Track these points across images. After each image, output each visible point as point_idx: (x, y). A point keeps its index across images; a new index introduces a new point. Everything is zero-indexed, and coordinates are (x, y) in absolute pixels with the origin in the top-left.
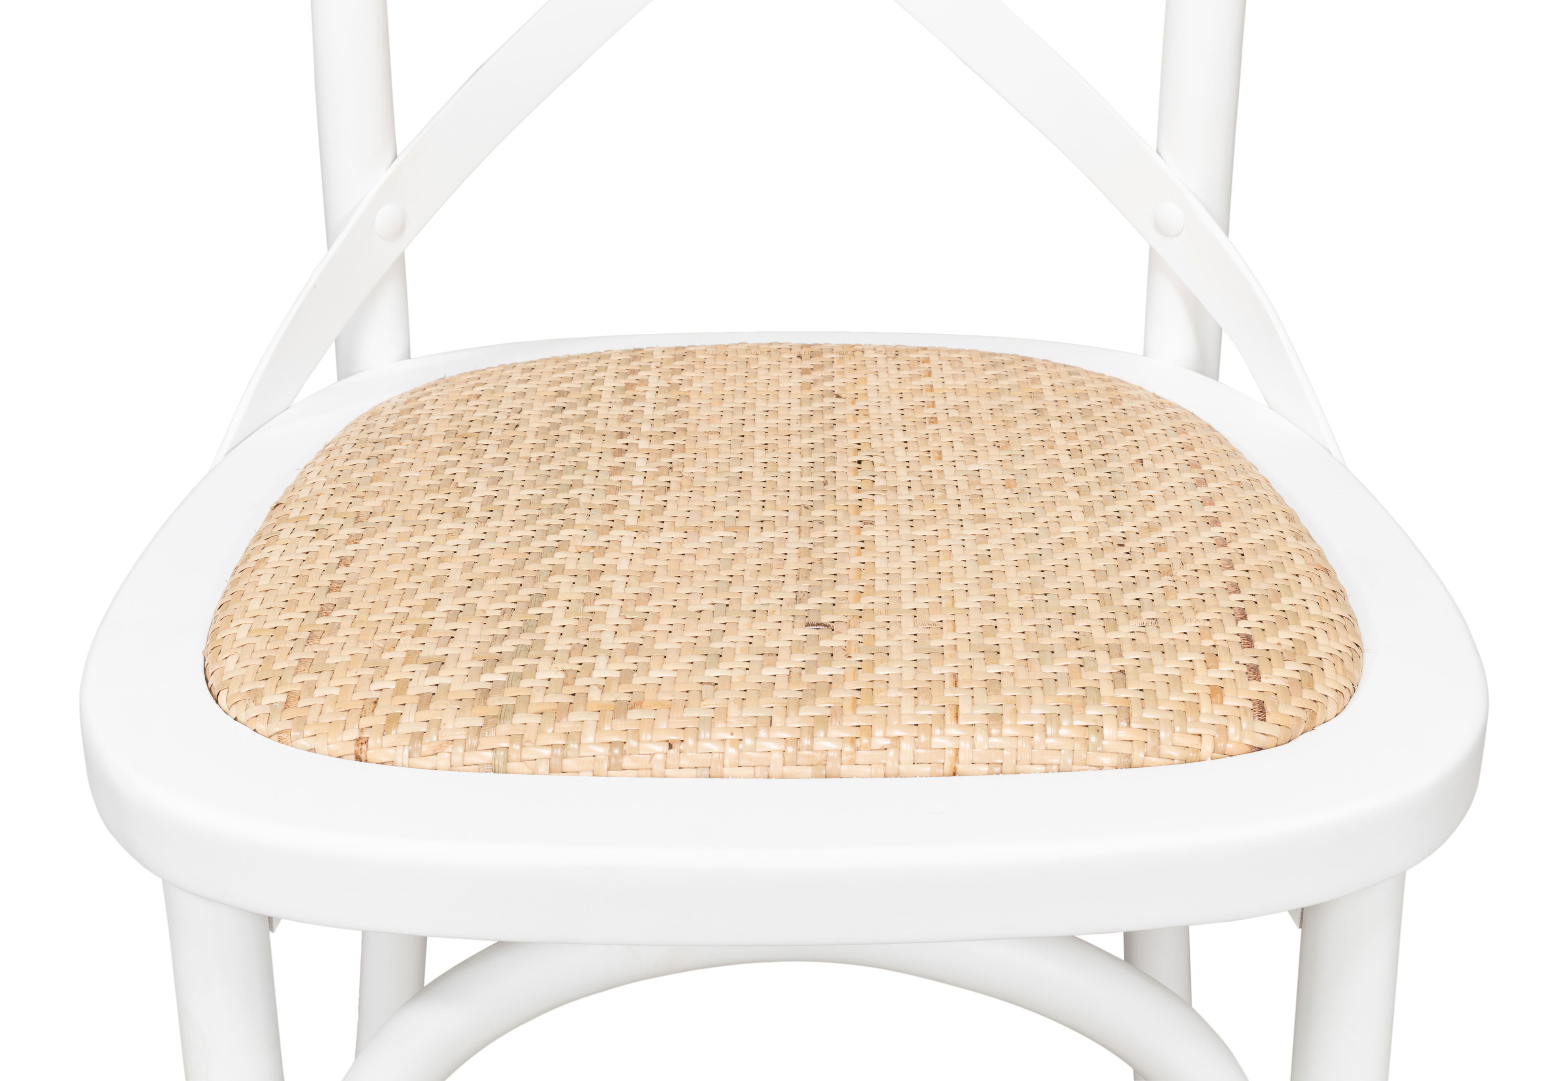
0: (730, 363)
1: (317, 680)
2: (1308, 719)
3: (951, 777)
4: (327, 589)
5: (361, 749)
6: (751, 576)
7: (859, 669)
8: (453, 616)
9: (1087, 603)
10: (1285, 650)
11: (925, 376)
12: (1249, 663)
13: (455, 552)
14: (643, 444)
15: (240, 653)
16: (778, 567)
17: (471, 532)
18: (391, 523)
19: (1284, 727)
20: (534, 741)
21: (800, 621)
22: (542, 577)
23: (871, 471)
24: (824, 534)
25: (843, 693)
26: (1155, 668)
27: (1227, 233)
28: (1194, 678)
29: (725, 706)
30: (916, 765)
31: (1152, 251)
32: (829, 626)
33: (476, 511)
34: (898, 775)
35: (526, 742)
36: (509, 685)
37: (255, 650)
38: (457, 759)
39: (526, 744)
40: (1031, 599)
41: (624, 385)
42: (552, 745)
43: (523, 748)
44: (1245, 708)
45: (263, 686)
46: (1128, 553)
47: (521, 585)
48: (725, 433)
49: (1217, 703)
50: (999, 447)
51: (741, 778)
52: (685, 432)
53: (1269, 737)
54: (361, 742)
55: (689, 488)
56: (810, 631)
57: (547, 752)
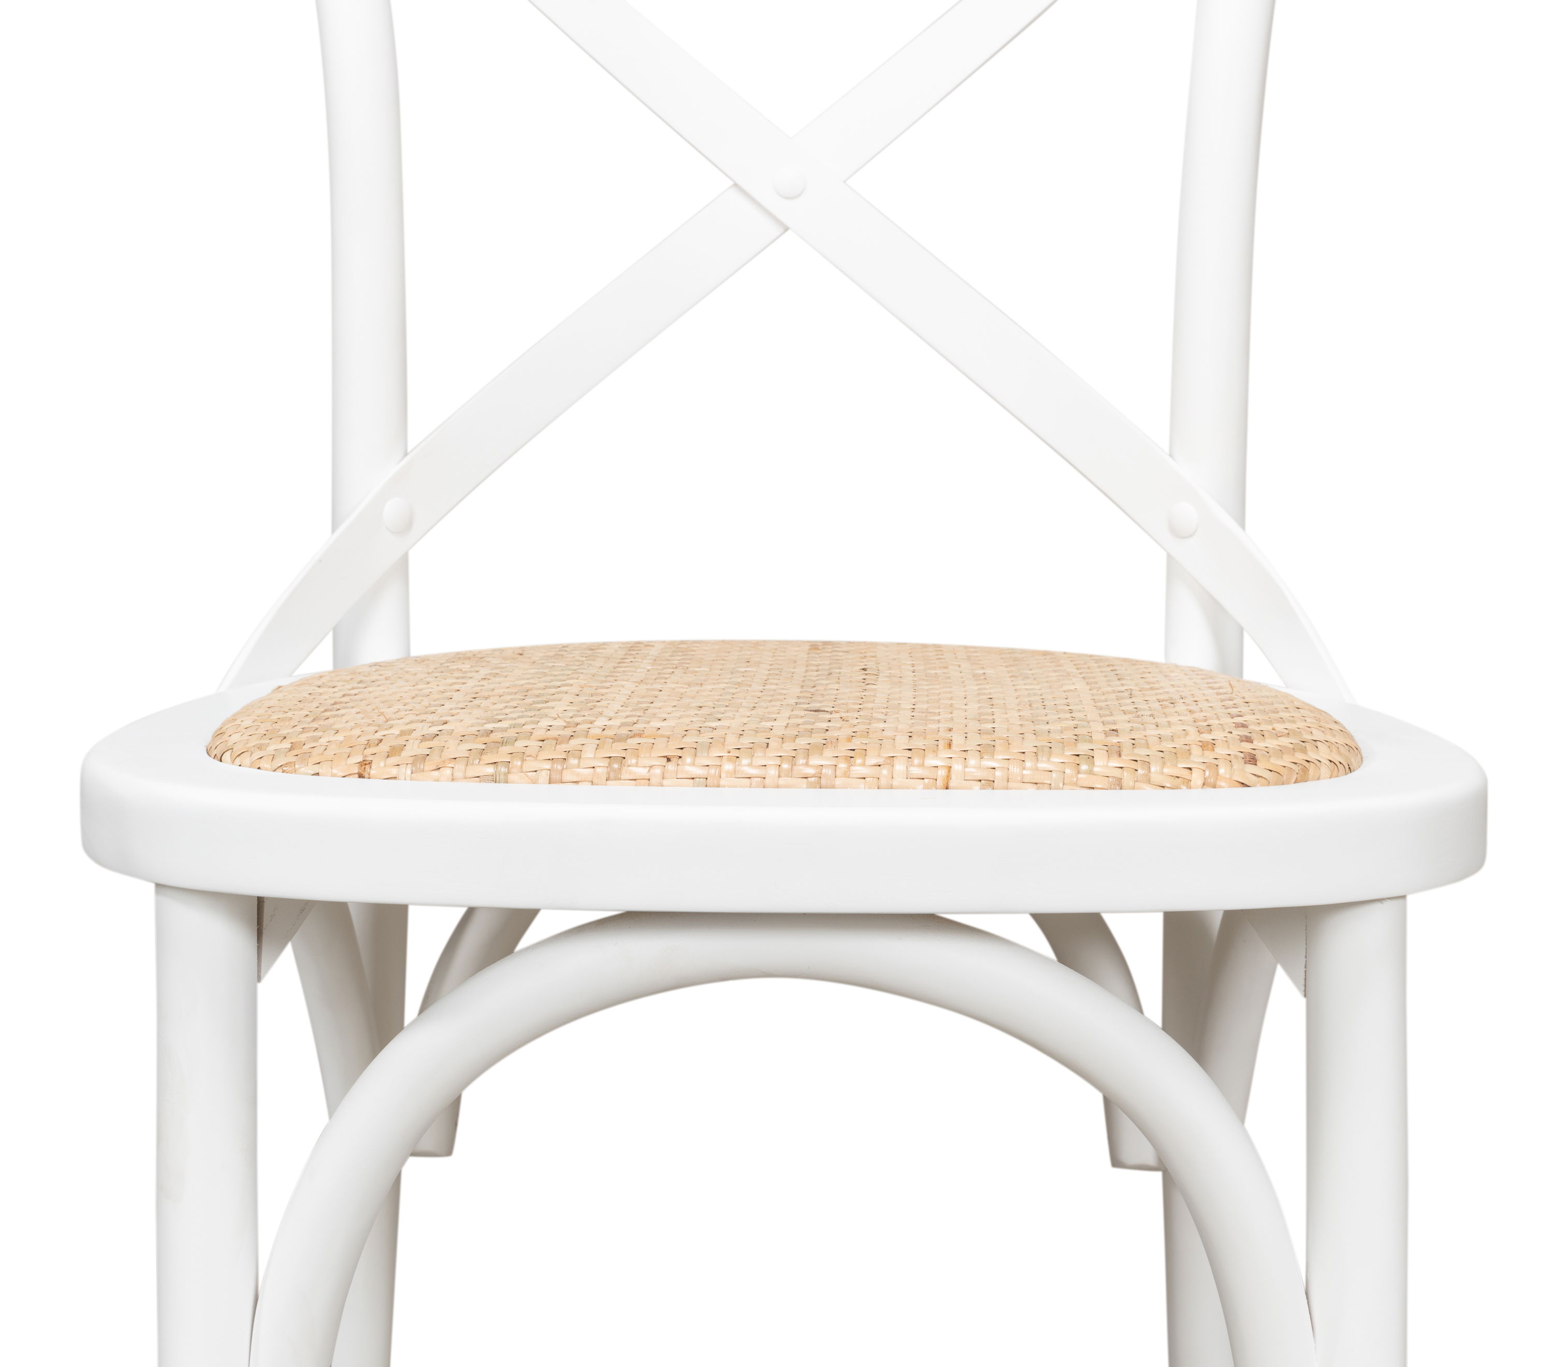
2: (1300, 771)
3: (943, 790)
5: (365, 768)
10: (1280, 732)
16: (780, 695)
19: (1276, 773)
20: (535, 756)
23: (876, 671)
25: (839, 733)
27: (1243, 526)
30: (909, 779)
31: (1170, 557)
32: (828, 711)
34: (891, 787)
35: (527, 756)
36: (512, 728)
38: (459, 774)
39: (527, 758)
42: (552, 759)
43: (525, 762)
44: (1236, 756)
45: (268, 742)
47: (525, 698)
49: (1207, 750)
51: (737, 787)
53: (1260, 779)
54: (365, 764)
57: (547, 765)
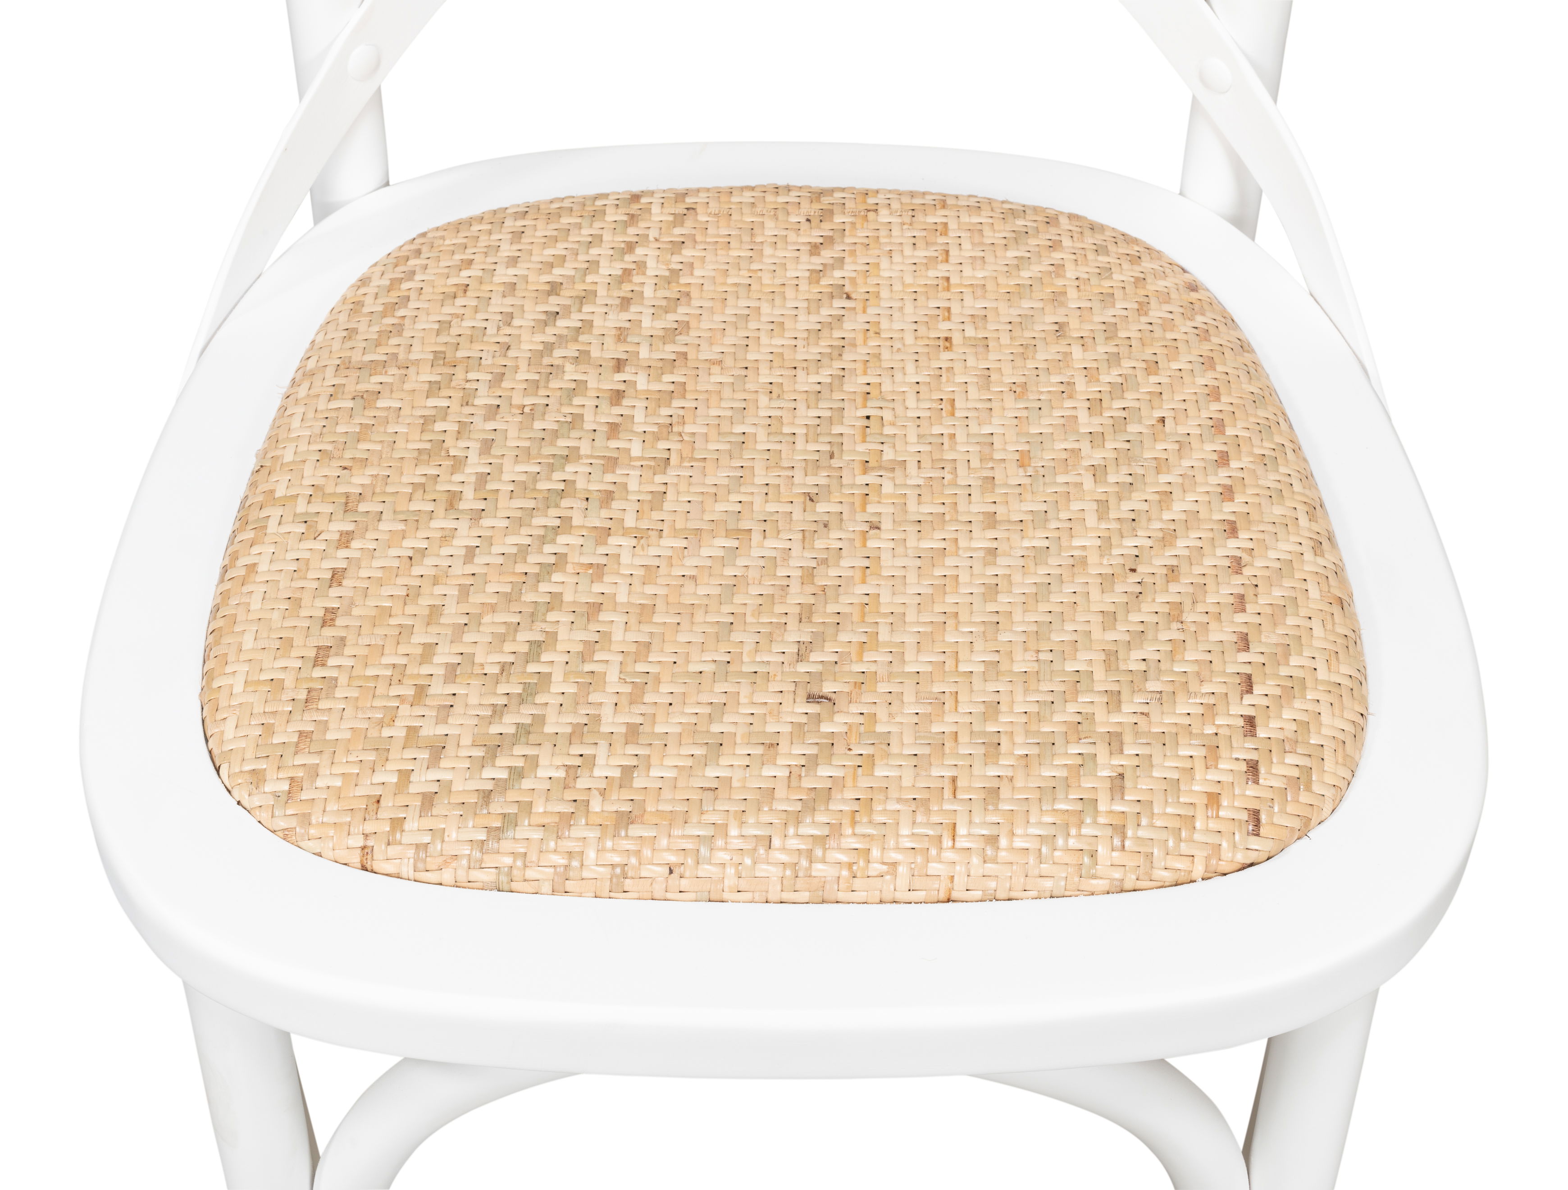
0: (734, 233)
1: (318, 764)
2: (1302, 827)
3: (945, 905)
4: (321, 622)
5: (367, 857)
6: (753, 615)
7: (859, 766)
8: (452, 672)
9: (1092, 666)
10: (1287, 738)
11: (942, 262)
12: (1250, 758)
13: (450, 566)
14: (642, 383)
15: (238, 714)
16: (780, 601)
17: (465, 537)
18: (382, 512)
19: (1277, 840)
20: (537, 861)
21: (802, 695)
22: (540, 614)
23: (878, 434)
24: (829, 545)
25: (841, 804)
26: (1154, 769)
27: (1275, 100)
28: (1192, 783)
29: (725, 822)
30: (911, 892)
32: (830, 700)
33: (469, 502)
34: (893, 902)
35: (529, 861)
36: (511, 787)
37: (253, 712)
38: (462, 875)
39: (529, 863)
40: (1036, 659)
41: (620, 273)
42: (554, 866)
43: (527, 867)
44: (1240, 821)
45: (265, 767)
46: (1139, 583)
47: (519, 624)
48: (729, 362)
49: (1212, 816)
50: (1015, 392)
51: (740, 904)
52: (685, 360)
53: (1261, 852)
54: (366, 849)
55: (689, 462)
56: (813, 709)
57: (550, 873)
